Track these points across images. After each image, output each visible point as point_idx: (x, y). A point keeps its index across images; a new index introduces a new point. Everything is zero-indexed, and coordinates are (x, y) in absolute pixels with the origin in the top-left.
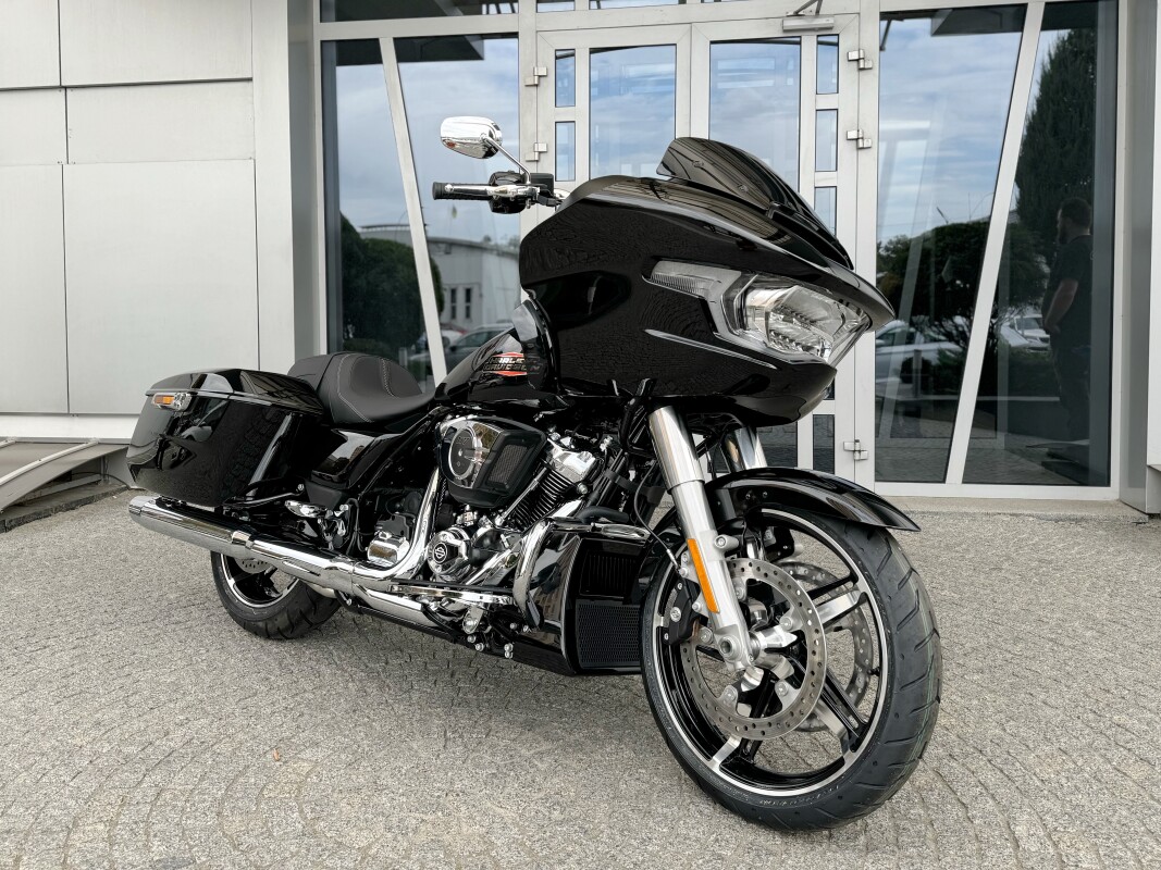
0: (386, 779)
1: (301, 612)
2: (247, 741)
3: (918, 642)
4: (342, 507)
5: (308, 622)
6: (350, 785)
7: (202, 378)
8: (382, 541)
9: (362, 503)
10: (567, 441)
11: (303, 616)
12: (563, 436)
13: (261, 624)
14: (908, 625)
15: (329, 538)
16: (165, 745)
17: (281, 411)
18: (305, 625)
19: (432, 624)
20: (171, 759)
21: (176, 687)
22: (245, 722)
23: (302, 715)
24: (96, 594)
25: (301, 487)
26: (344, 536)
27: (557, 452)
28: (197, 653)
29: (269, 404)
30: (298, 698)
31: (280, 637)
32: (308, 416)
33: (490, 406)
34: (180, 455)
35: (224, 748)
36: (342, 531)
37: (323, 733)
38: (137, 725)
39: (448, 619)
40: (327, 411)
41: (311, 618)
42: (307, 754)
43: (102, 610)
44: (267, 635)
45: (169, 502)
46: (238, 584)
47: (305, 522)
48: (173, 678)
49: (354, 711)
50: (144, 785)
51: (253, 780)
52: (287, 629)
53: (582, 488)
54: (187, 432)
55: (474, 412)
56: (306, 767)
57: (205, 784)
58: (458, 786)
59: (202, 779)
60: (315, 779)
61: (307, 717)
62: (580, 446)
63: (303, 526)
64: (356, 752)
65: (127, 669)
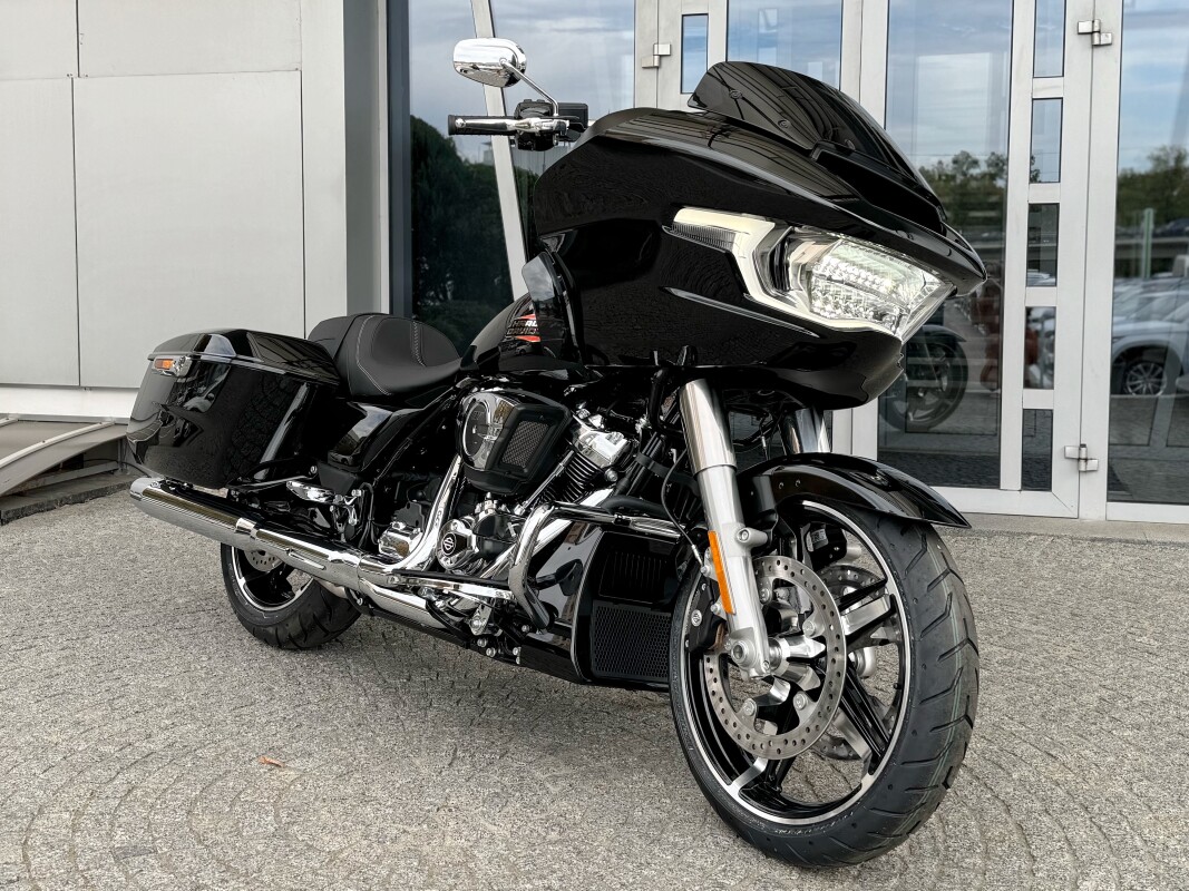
0: (376, 791)
1: (314, 616)
2: (233, 747)
3: (944, 651)
4: (354, 493)
5: (324, 630)
6: (336, 795)
7: (206, 339)
8: (396, 533)
9: (378, 490)
10: (597, 420)
11: (317, 621)
12: (593, 413)
13: (271, 630)
14: (934, 632)
15: (341, 529)
16: (145, 746)
17: (296, 382)
18: (319, 633)
19: (442, 626)
20: (148, 759)
21: (168, 693)
22: (236, 730)
23: (300, 725)
24: (95, 595)
25: (313, 469)
26: (356, 526)
27: (585, 431)
28: (198, 660)
29: (282, 372)
30: (300, 710)
31: (293, 646)
32: (326, 387)
33: (518, 378)
34: (184, 430)
35: (209, 753)
36: (353, 520)
37: (318, 745)
38: (120, 726)
39: (457, 619)
40: (343, 381)
41: (326, 624)
42: (297, 763)
43: (98, 612)
44: (279, 643)
45: (173, 485)
46: (249, 584)
47: (317, 510)
48: (165, 684)
49: (360, 725)
50: (116, 782)
51: (231, 784)
52: (299, 636)
53: (611, 474)
54: (191, 403)
55: (499, 384)
56: (293, 775)
57: (179, 785)
58: (453, 801)
59: (178, 780)
60: (299, 787)
61: (305, 728)
62: (610, 425)
63: (314, 514)
64: (351, 764)
65: (116, 673)
